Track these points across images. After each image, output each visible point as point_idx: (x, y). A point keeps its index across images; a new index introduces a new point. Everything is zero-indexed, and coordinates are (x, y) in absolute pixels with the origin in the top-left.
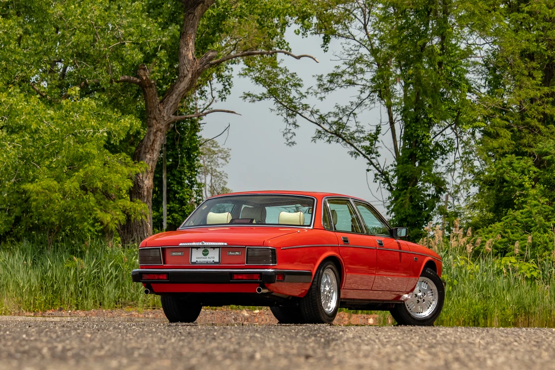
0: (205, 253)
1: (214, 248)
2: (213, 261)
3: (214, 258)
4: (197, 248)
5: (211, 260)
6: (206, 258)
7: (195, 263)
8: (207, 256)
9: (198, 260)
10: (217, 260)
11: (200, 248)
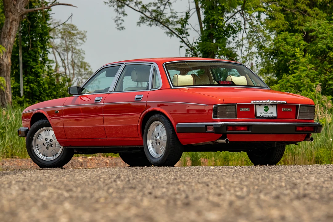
0: (266, 109)
1: (272, 105)
2: (273, 116)
3: (273, 113)
4: (260, 105)
5: (271, 115)
6: (267, 113)
7: (259, 117)
8: (268, 112)
9: (262, 115)
10: (275, 115)
11: (262, 105)
